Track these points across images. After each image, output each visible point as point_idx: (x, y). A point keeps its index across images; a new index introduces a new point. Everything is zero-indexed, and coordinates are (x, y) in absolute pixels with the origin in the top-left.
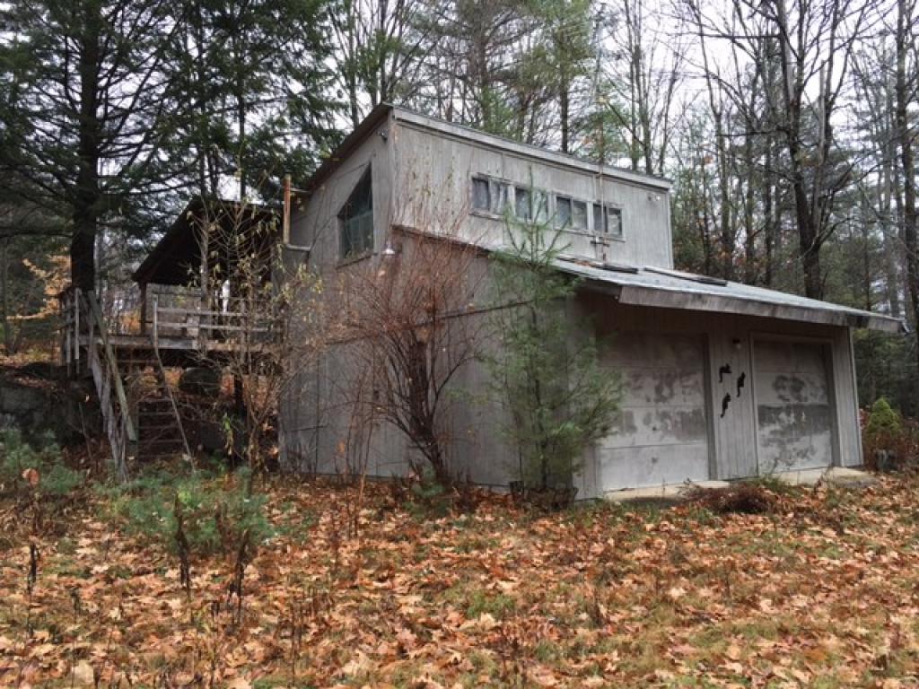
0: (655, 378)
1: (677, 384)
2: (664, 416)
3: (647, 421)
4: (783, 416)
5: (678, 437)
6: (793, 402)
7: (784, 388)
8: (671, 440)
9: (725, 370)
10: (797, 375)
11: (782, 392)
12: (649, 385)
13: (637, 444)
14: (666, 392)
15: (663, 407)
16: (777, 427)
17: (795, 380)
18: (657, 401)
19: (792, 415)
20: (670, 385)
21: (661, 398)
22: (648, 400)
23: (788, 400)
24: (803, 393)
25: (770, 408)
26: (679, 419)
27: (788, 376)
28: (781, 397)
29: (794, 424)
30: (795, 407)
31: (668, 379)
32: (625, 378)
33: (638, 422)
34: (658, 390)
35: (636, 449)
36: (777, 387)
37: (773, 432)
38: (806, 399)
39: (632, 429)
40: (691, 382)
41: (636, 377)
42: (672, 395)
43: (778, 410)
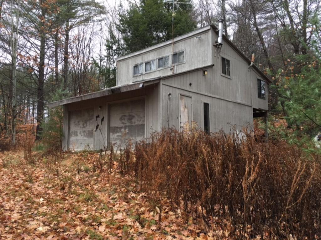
0: (83, 122)
1: (88, 123)
2: (84, 132)
3: (80, 133)
4: (123, 130)
5: (87, 137)
6: (128, 124)
7: (124, 119)
8: (85, 138)
9: (98, 117)
10: (131, 114)
11: (123, 121)
12: (81, 123)
13: (78, 139)
14: (85, 125)
15: (84, 129)
16: (120, 134)
17: (130, 116)
18: (83, 128)
19: (127, 129)
20: (86, 123)
21: (84, 127)
22: (81, 128)
23: (126, 124)
24: (133, 121)
25: (117, 127)
26: (88, 132)
27: (127, 114)
28: (123, 123)
29: (128, 133)
30: (129, 126)
31: (86, 122)
32: (76, 123)
33: (78, 134)
34: (83, 125)
35: (77, 140)
36: (121, 119)
37: (118, 136)
38: (135, 123)
39: (77, 135)
40: (92, 122)
41: (79, 122)
42: (86, 126)
43: (121, 128)
